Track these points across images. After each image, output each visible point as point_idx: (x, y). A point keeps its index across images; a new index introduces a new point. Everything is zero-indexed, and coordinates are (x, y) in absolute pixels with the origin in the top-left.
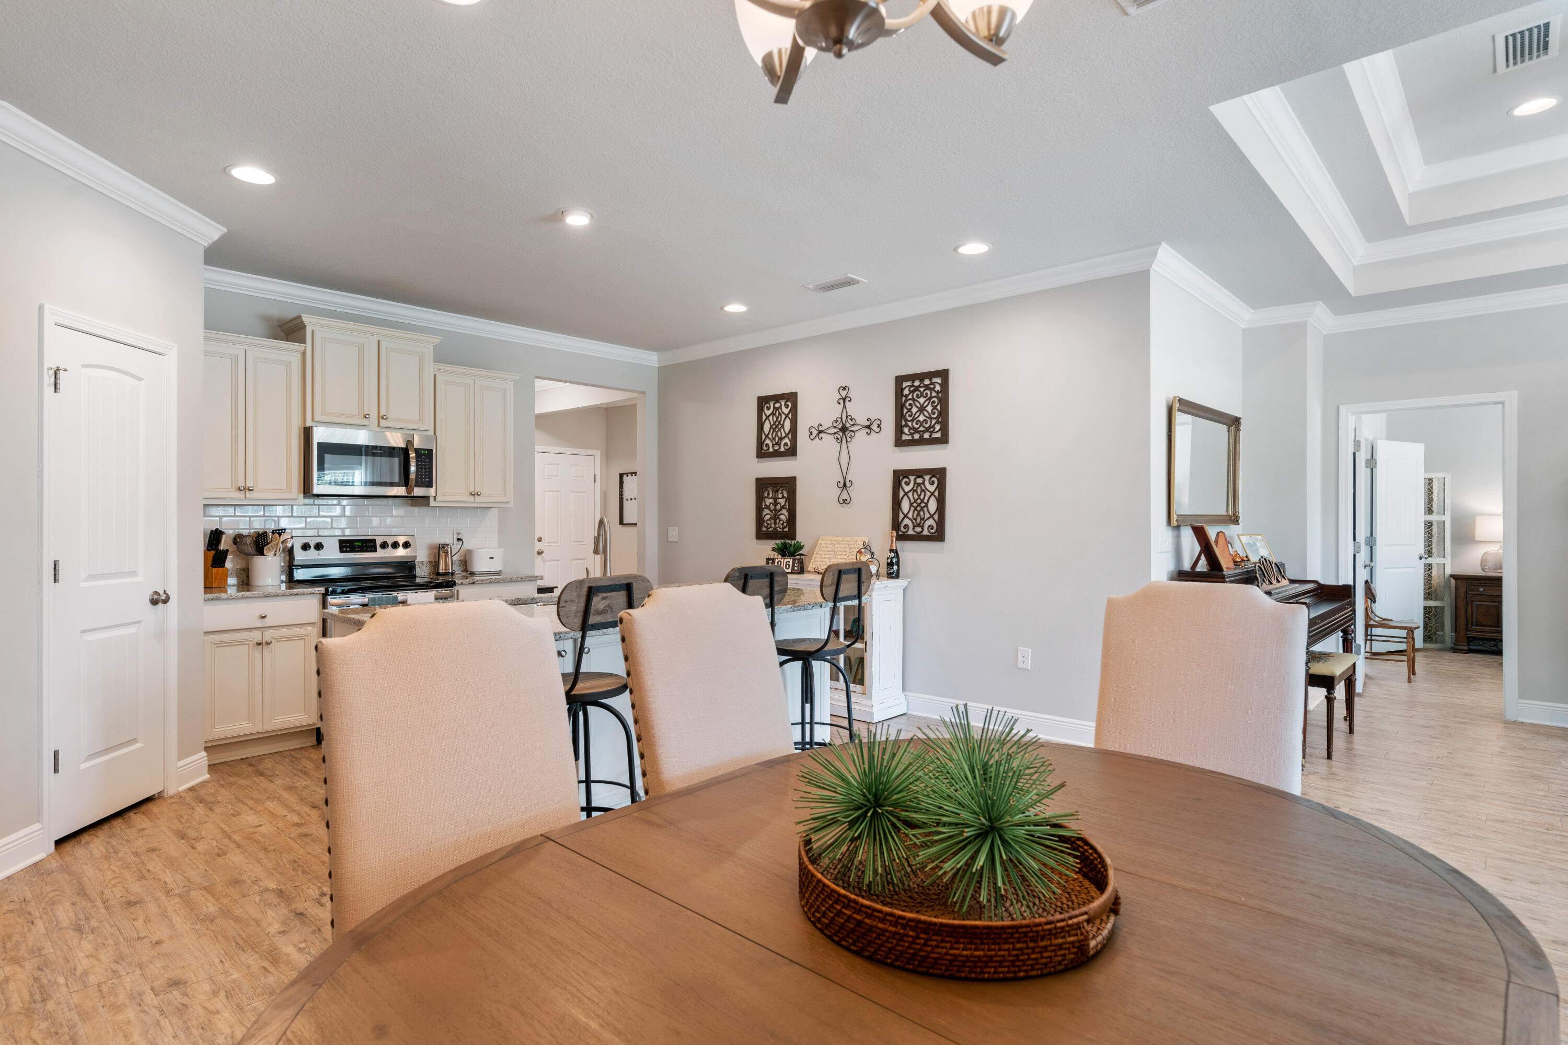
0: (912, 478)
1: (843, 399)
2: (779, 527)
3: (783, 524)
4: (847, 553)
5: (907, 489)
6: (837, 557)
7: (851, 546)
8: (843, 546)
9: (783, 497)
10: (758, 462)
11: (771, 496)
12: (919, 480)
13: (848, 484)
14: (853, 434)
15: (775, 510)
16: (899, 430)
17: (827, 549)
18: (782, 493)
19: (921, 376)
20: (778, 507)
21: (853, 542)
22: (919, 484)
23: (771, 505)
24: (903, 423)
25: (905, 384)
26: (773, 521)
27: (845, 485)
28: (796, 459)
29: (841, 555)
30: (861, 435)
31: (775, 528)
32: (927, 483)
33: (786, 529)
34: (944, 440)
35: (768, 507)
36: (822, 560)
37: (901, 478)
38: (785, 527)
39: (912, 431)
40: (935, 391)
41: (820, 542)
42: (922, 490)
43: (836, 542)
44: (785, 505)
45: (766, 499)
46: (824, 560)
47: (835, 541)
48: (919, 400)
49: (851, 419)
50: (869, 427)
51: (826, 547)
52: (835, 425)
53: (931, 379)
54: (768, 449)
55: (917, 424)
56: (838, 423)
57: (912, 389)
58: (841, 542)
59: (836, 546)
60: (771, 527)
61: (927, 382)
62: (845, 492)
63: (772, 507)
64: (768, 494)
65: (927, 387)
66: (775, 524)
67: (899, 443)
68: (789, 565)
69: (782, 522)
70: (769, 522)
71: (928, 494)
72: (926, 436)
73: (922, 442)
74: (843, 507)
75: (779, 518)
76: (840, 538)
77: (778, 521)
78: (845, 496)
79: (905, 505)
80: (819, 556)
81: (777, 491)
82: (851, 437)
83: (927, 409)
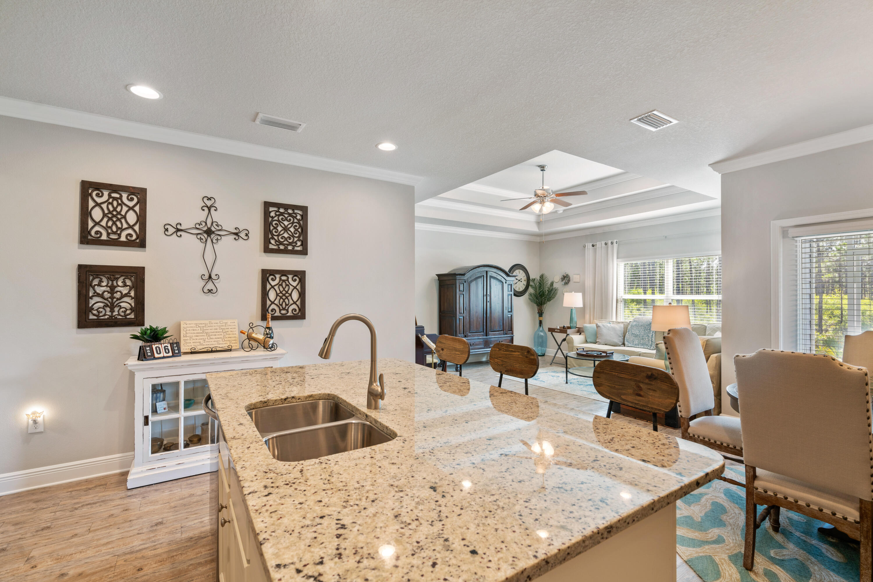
0: (278, 276)
1: (207, 207)
2: (119, 315)
3: (125, 312)
4: (222, 333)
5: (273, 283)
6: (211, 337)
7: (222, 327)
8: (213, 328)
9: (125, 285)
10: (79, 248)
11: (104, 284)
12: (284, 278)
13: (213, 276)
14: (219, 238)
15: (112, 298)
16: (267, 241)
17: (195, 332)
18: (124, 282)
19: (286, 207)
20: (118, 295)
21: (224, 324)
22: (284, 281)
23: (106, 293)
24: (270, 236)
25: (271, 209)
26: (108, 309)
27: (210, 277)
28: (145, 251)
29: (215, 335)
30: (227, 241)
31: (111, 316)
32: (290, 280)
33: (132, 316)
34: (304, 252)
35: (101, 296)
36: (194, 341)
37: (268, 275)
38: (129, 314)
39: (277, 243)
40: (297, 219)
41: (182, 326)
42: (287, 285)
43: (204, 325)
44: (129, 293)
45: (96, 287)
46: (197, 341)
47: (201, 324)
48: (284, 222)
49: (217, 225)
50: (236, 234)
51: (194, 330)
52: (198, 226)
53: (293, 210)
54: (101, 236)
55: (282, 238)
56: (201, 226)
57: (277, 213)
58: (209, 325)
59: (205, 328)
60: (105, 315)
61: (290, 211)
62: (210, 283)
63: (106, 295)
64: (101, 281)
65: (290, 215)
66: (112, 311)
67: (267, 250)
68: (168, 349)
69: (123, 310)
70: (101, 310)
71: (291, 288)
72: (290, 248)
73: (285, 251)
74: (208, 296)
75: (120, 306)
76: (207, 322)
77: (116, 309)
78: (210, 286)
79: (272, 295)
80: (188, 338)
81: (117, 279)
82: (217, 240)
83: (290, 229)
